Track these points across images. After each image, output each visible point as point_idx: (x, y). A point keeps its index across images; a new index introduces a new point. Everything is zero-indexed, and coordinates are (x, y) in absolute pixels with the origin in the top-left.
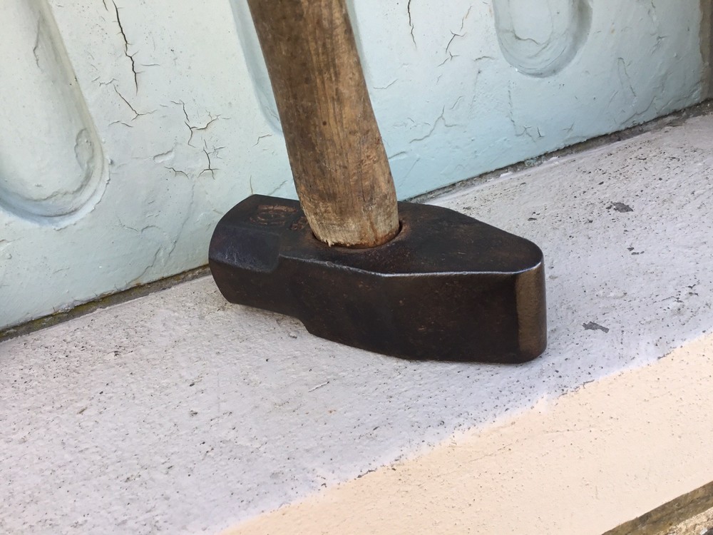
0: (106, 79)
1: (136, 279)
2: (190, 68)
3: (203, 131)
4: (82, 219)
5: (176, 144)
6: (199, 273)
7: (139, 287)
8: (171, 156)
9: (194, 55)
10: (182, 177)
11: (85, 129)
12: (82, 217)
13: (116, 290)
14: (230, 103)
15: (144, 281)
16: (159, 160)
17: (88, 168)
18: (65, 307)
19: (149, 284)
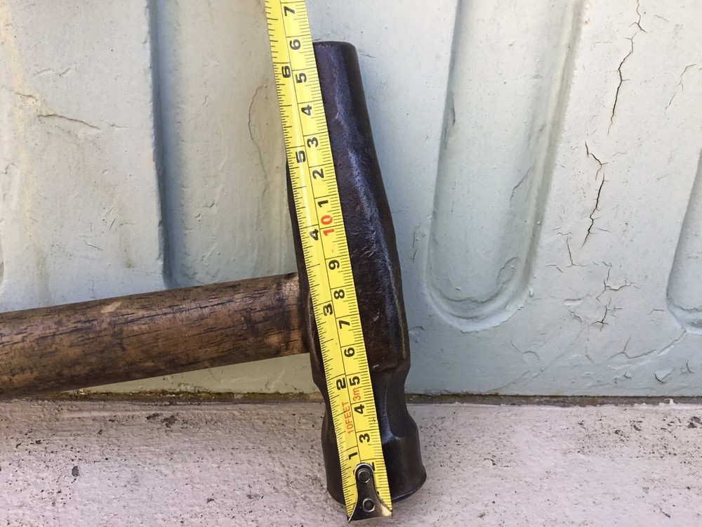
0: (564, 230)
1: (498, 389)
2: (632, 241)
3: (614, 291)
4: (485, 330)
5: (588, 295)
6: (545, 400)
7: (496, 395)
8: (579, 303)
9: (640, 232)
10: (576, 321)
11: (517, 258)
12: (485, 328)
13: (478, 393)
14: (647, 276)
15: (502, 393)
16: (567, 304)
17: (502, 288)
18: (434, 392)
19: (504, 396)
